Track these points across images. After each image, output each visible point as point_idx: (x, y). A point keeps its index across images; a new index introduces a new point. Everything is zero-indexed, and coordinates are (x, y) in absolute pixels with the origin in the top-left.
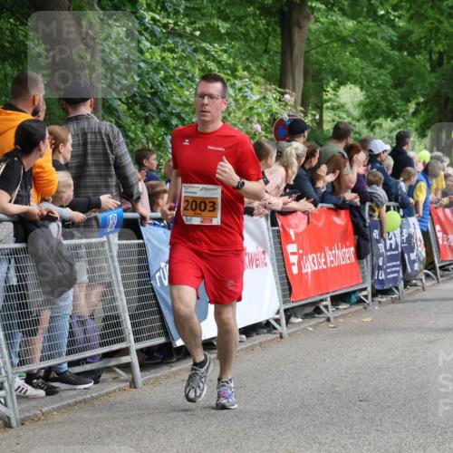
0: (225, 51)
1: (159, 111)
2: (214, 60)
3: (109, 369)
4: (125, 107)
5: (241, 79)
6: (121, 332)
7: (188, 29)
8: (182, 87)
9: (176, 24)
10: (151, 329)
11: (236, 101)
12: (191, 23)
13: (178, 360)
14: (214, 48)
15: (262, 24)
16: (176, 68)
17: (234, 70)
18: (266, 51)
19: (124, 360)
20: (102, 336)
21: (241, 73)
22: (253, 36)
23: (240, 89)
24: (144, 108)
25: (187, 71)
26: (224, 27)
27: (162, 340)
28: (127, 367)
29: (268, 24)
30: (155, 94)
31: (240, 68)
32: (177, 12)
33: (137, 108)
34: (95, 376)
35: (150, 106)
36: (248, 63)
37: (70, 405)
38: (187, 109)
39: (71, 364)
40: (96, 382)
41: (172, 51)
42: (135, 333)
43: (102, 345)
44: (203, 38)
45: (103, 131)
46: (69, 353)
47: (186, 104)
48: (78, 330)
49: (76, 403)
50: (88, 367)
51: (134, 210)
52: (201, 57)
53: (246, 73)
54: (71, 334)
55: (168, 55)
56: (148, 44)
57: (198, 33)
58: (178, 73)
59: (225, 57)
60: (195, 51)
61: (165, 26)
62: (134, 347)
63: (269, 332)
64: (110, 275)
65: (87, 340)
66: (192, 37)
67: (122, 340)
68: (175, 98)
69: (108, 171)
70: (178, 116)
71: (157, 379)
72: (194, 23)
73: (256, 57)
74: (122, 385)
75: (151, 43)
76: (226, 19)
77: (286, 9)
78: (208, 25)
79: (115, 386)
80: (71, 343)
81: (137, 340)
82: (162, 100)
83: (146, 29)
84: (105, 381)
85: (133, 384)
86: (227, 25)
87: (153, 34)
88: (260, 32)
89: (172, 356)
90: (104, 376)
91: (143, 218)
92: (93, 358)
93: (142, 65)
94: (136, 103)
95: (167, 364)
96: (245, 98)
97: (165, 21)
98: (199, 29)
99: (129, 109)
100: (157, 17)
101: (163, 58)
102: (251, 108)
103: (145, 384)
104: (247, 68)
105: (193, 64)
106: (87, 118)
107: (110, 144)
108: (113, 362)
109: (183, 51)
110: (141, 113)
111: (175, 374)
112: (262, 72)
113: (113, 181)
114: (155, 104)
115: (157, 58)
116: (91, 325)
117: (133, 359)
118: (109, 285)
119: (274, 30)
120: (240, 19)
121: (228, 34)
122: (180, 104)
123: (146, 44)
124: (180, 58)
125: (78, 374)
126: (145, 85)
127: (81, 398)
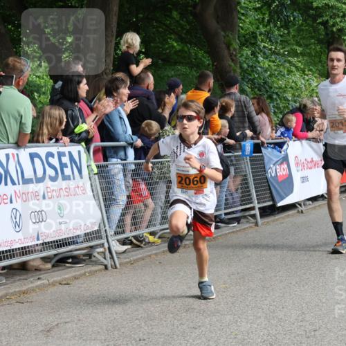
0: (300, 62)
1: (267, 91)
2: (295, 66)
3: (245, 217)
4: (250, 90)
5: (307, 75)
6: (251, 199)
7: (282, 51)
8: (278, 79)
9: (276, 48)
10: (264, 198)
11: (305, 86)
12: (282, 48)
13: (278, 213)
14: (294, 60)
15: (318, 48)
16: (276, 70)
17: (304, 71)
18: (320, 61)
19: (252, 212)
20: (241, 201)
21: (307, 72)
22: (313, 54)
23: (308, 80)
24: (260, 90)
25: (281, 71)
26: (299, 50)
27: (271, 203)
28: (254, 216)
29: (321, 48)
30: (265, 83)
31: (306, 70)
32: (277, 43)
33: (256, 90)
34: (238, 220)
35: (263, 89)
36: (311, 67)
37: (226, 234)
38: (281, 90)
39: (226, 214)
40: (238, 223)
41: (274, 62)
42: (258, 199)
43: (241, 205)
44: (289, 55)
45: (242, 100)
46: (225, 209)
47: (280, 88)
48: (229, 197)
49: (229, 233)
50: (234, 216)
51: (258, 139)
52: (288, 65)
53: (310, 73)
54: (226, 200)
55: (272, 64)
56: (262, 59)
57: (286, 53)
58: (276, 73)
59: (300, 64)
60: (285, 61)
61: (270, 49)
62: (257, 206)
63: (323, 200)
64: (246, 171)
65: (234, 202)
66: (283, 55)
67: (251, 203)
68: (275, 85)
69: (244, 120)
70: (277, 93)
71: (268, 222)
72: (284, 48)
73: (315, 64)
74: (251, 225)
75: (263, 58)
76: (300, 46)
77: (331, 40)
78: (291, 49)
79: (248, 225)
80: (226, 204)
81: (258, 203)
82: (269, 86)
83: (261, 51)
84: (242, 223)
85: (256, 224)
86: (301, 49)
87: (264, 53)
88: (317, 52)
89: (275, 211)
90: (242, 220)
91: (263, 143)
92: (237, 211)
93: (259, 69)
94: (256, 87)
95: (273, 215)
96: (310, 84)
97: (270, 47)
98: (288, 51)
99: (252, 91)
100: (266, 45)
101: (269, 65)
102: (313, 90)
103: (262, 224)
104: (310, 70)
105: (284, 68)
106: (234, 94)
107: (245, 106)
108: (247, 213)
109: (279, 61)
110: (258, 92)
111: (277, 220)
112: (318, 72)
113: (247, 124)
114: (265, 88)
115: (266, 65)
116: (235, 195)
117: (257, 212)
118: (246, 175)
119: (325, 51)
120: (307, 46)
121: (301, 53)
122: (277, 88)
123: (261, 59)
124: (278, 66)
125: (229, 219)
126: (260, 79)
127: (231, 231)
